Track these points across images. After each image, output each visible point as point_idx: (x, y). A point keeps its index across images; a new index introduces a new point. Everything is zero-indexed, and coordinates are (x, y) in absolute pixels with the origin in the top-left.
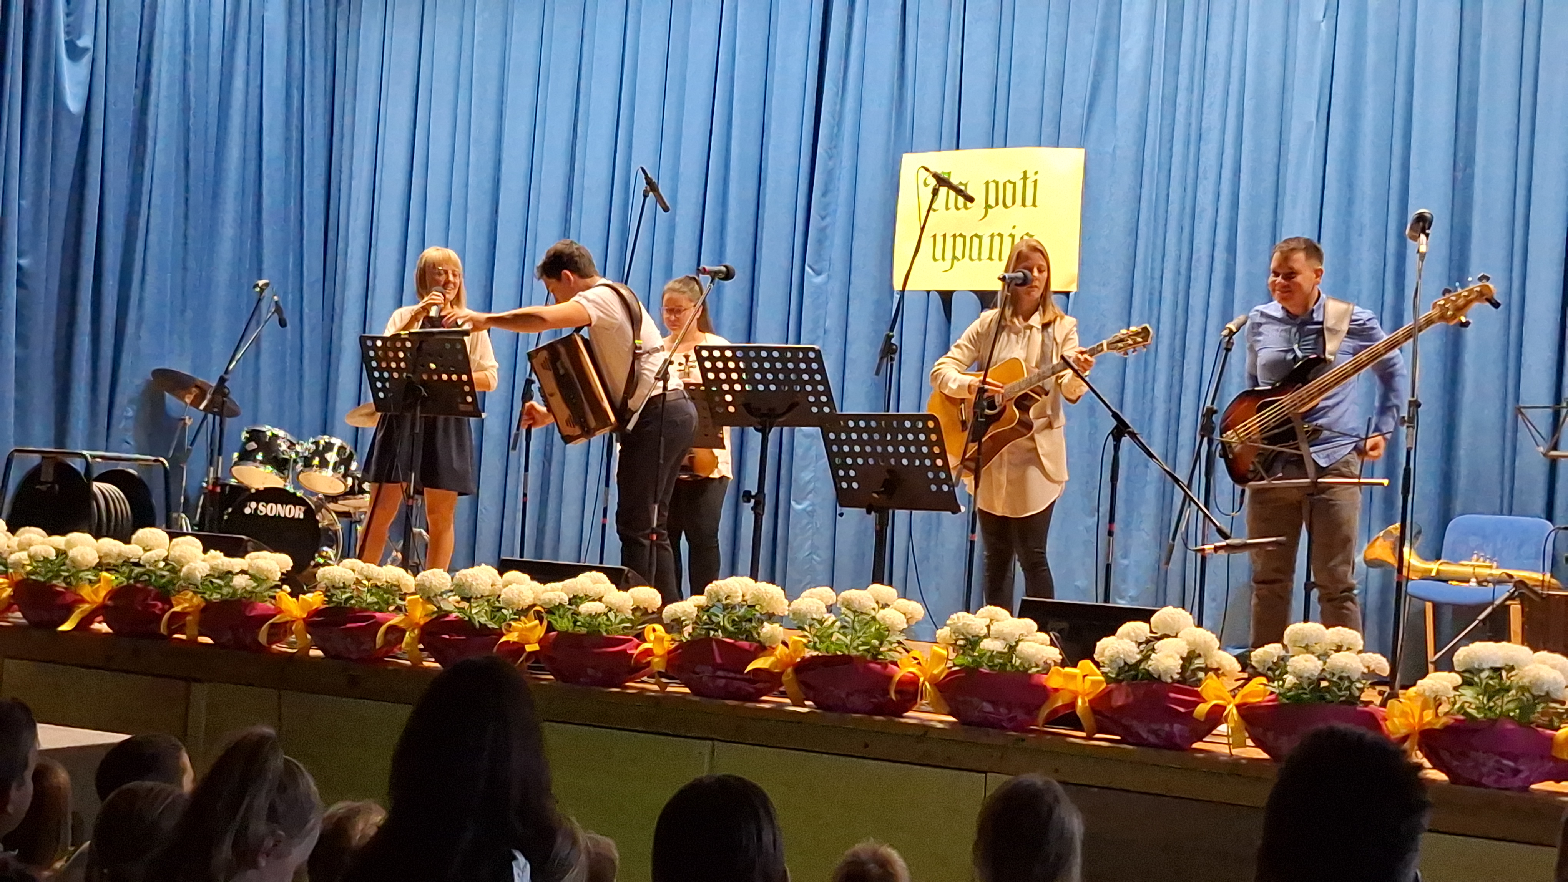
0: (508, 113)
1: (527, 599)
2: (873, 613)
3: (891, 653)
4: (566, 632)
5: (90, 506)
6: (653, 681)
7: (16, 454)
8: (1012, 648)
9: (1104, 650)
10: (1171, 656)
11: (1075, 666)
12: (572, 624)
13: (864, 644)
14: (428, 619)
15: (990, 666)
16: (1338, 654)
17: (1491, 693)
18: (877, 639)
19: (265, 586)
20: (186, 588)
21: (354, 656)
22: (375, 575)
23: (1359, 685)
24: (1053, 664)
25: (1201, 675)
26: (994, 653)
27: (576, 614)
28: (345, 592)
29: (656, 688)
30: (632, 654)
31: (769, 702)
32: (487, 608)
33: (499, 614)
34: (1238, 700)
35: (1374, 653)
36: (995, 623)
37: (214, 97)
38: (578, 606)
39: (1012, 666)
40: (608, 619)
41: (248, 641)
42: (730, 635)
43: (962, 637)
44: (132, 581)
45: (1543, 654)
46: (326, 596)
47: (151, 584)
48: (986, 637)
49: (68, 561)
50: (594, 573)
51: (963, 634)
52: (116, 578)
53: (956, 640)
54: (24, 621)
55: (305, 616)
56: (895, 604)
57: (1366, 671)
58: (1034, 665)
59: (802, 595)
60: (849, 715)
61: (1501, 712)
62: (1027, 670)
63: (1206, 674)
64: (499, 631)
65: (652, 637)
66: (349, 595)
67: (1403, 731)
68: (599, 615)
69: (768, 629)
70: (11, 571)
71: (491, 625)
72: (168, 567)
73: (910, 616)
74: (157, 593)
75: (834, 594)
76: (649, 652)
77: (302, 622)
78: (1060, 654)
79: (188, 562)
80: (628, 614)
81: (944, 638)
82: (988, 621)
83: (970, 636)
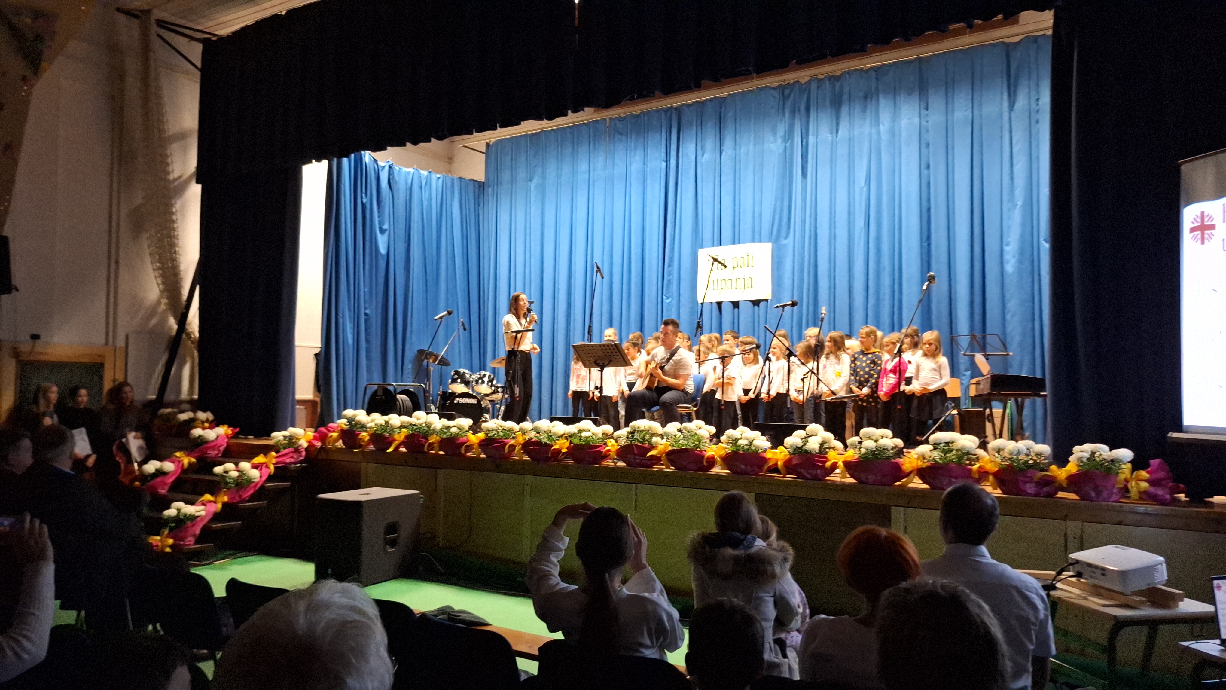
0: (545, 243)
1: (561, 432)
2: (695, 431)
3: (703, 447)
5: (397, 405)
6: (611, 461)
7: (368, 386)
8: (751, 443)
9: (788, 442)
10: (815, 443)
11: (777, 449)
12: (579, 441)
13: (692, 444)
14: (524, 441)
15: (743, 451)
16: (882, 439)
17: (945, 452)
19: (463, 431)
20: (433, 434)
21: (497, 456)
23: (891, 452)
24: (768, 448)
25: (827, 450)
26: (744, 445)
27: (580, 437)
28: (493, 432)
29: (613, 464)
30: (602, 452)
31: (657, 467)
32: (546, 436)
33: (551, 438)
34: (843, 460)
35: (897, 438)
36: (744, 433)
37: (434, 246)
38: (581, 434)
39: (752, 450)
40: (593, 438)
41: (458, 452)
42: (640, 442)
44: (413, 432)
45: (966, 436)
46: (486, 434)
47: (420, 432)
48: (740, 439)
49: (389, 425)
51: (731, 438)
52: (408, 431)
53: (728, 441)
54: (374, 449)
55: (478, 442)
57: (894, 446)
58: (760, 449)
60: (688, 472)
61: (950, 461)
63: (829, 450)
64: (551, 444)
65: (610, 444)
66: (495, 433)
67: (910, 469)
68: (589, 437)
69: (655, 439)
70: (368, 430)
71: (548, 442)
72: (427, 426)
74: (423, 436)
76: (609, 450)
77: (477, 444)
78: (770, 444)
79: (434, 423)
80: (601, 436)
81: (724, 440)
82: (741, 433)
83: (734, 439)
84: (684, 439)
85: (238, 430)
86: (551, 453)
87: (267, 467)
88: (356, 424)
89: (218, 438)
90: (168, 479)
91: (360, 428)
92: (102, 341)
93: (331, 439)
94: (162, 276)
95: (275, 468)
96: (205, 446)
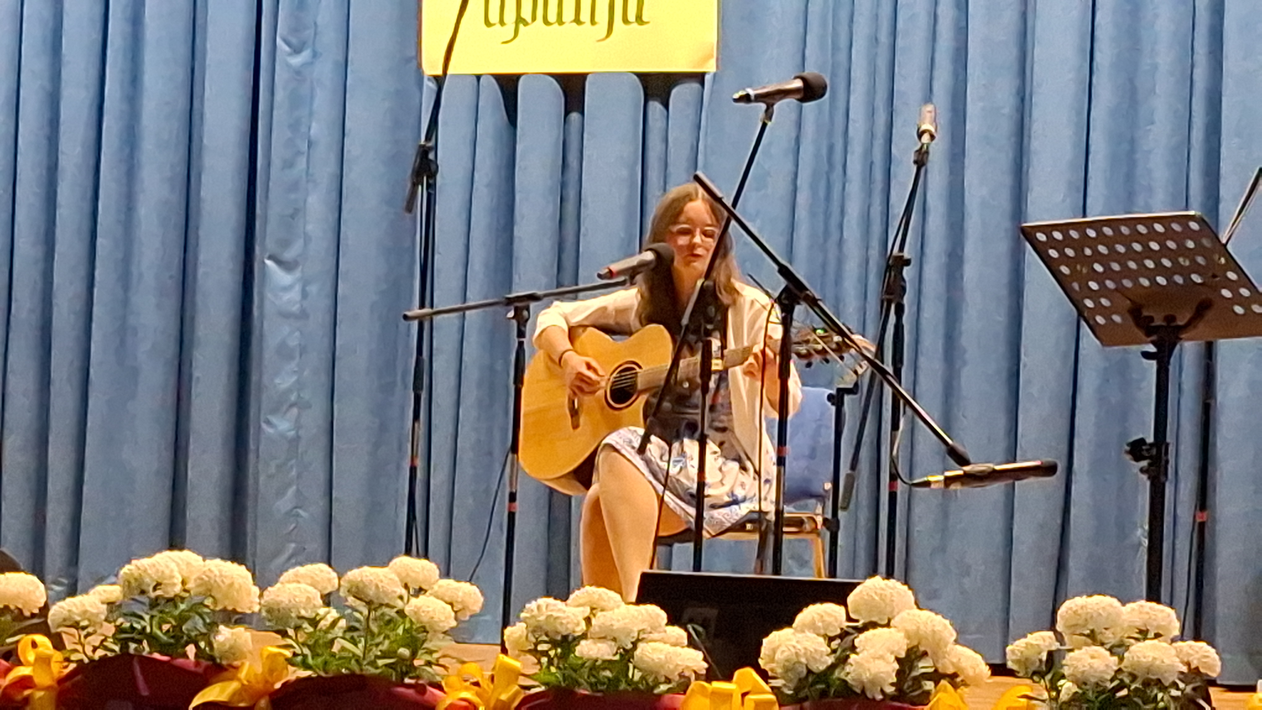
2: (399, 604)
8: (627, 655)
9: (774, 651)
10: (881, 657)
11: (729, 678)
13: (384, 655)
15: (591, 685)
16: (1141, 644)
18: (406, 646)
24: (693, 677)
25: (929, 685)
26: (598, 663)
35: (1197, 640)
36: (599, 614)
39: (630, 682)
42: (163, 648)
43: (545, 638)
48: (584, 636)
53: (536, 645)
56: (436, 587)
57: (1185, 669)
58: (663, 679)
59: (282, 579)
62: (651, 689)
63: (937, 683)
65: (31, 656)
69: (226, 636)
73: (459, 607)
75: (334, 575)
76: (26, 682)
78: (705, 660)
81: (516, 643)
82: (587, 611)
83: (559, 638)
84: (348, 635)
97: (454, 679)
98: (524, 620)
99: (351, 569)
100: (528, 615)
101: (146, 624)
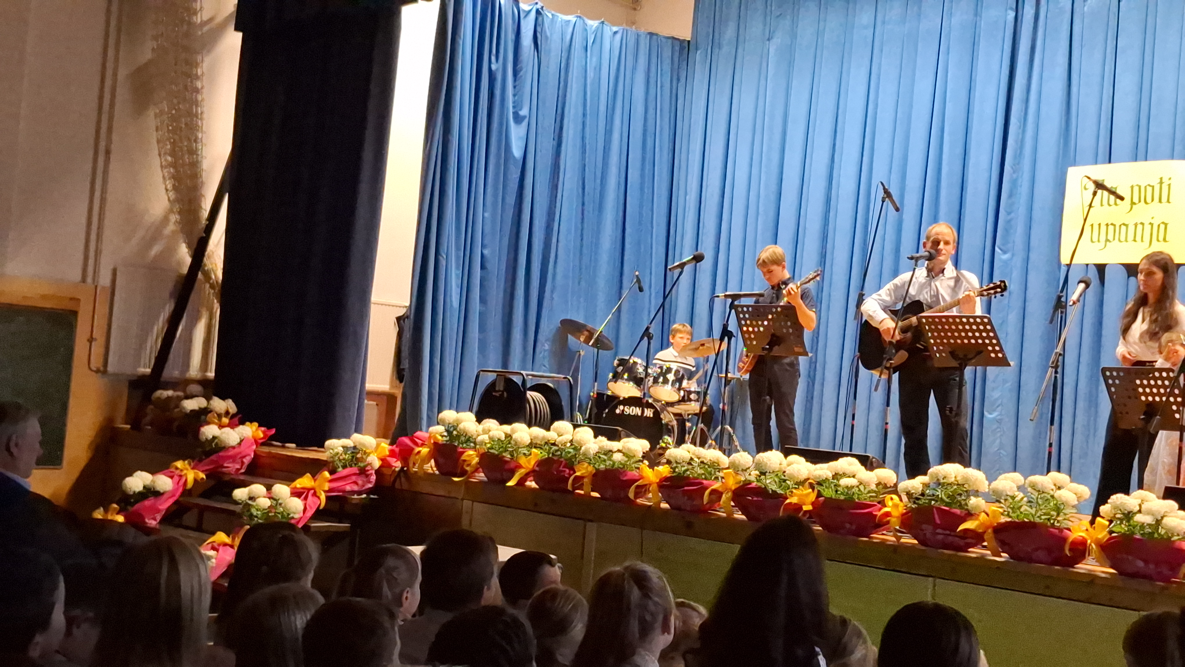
0: (787, 148)
1: (804, 474)
2: (1052, 493)
3: (1066, 521)
4: (831, 498)
5: (525, 408)
6: (892, 534)
7: (481, 373)
8: (1158, 522)
12: (834, 492)
13: (1045, 514)
14: (738, 486)
15: (1142, 534)
18: (1054, 510)
19: (632, 460)
20: (583, 461)
21: (688, 508)
22: (703, 456)
26: (1145, 525)
27: (837, 486)
28: (684, 466)
29: (894, 539)
30: (876, 515)
31: (974, 552)
32: (777, 480)
33: (784, 484)
36: (1145, 503)
37: (600, 146)
38: (838, 480)
39: (1159, 534)
40: (859, 490)
41: (622, 495)
42: (947, 504)
43: (1119, 512)
44: (551, 455)
46: (671, 468)
47: (561, 457)
48: (1138, 512)
49: (512, 442)
50: (849, 459)
51: (1120, 510)
52: (541, 453)
53: (1115, 514)
54: (485, 479)
55: (658, 481)
56: (1068, 486)
58: (1176, 534)
59: (999, 478)
60: (1033, 565)
62: (1171, 538)
64: (785, 495)
65: (890, 503)
66: (686, 468)
68: (853, 487)
69: (973, 501)
70: (478, 447)
71: (779, 491)
72: (573, 447)
73: (1079, 495)
74: (566, 464)
75: (1022, 478)
76: (888, 514)
77: (656, 485)
79: (585, 444)
80: (873, 487)
81: (1106, 513)
82: (1139, 501)
83: (1126, 512)
84: (1029, 504)
85: (273, 431)
86: (784, 509)
87: (315, 494)
88: (458, 436)
89: (242, 443)
90: (160, 505)
91: (466, 442)
92: (77, 275)
93: (417, 457)
94: (174, 177)
95: (328, 498)
96: (221, 454)
97: (1076, 527)
98: (1110, 503)
99: (1030, 476)
100: (1112, 501)
101: (940, 493)
